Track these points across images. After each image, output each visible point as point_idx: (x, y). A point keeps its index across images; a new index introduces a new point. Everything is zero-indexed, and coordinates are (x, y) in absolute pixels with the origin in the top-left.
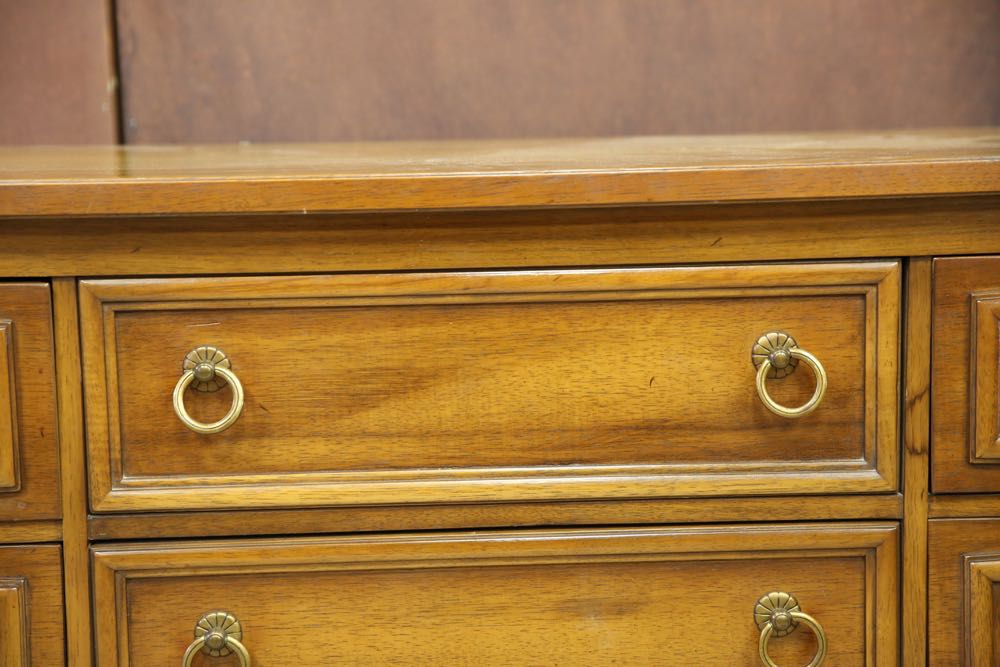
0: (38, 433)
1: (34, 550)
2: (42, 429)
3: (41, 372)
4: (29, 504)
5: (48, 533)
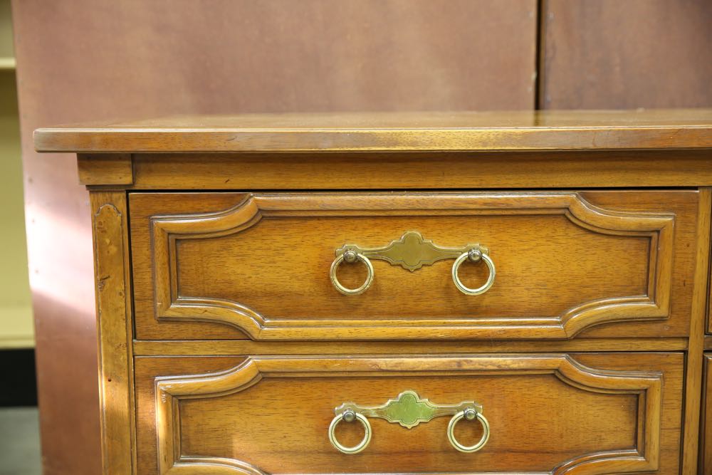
0: (682, 284)
1: (668, 355)
2: (684, 281)
3: (688, 246)
4: (671, 327)
5: (679, 345)
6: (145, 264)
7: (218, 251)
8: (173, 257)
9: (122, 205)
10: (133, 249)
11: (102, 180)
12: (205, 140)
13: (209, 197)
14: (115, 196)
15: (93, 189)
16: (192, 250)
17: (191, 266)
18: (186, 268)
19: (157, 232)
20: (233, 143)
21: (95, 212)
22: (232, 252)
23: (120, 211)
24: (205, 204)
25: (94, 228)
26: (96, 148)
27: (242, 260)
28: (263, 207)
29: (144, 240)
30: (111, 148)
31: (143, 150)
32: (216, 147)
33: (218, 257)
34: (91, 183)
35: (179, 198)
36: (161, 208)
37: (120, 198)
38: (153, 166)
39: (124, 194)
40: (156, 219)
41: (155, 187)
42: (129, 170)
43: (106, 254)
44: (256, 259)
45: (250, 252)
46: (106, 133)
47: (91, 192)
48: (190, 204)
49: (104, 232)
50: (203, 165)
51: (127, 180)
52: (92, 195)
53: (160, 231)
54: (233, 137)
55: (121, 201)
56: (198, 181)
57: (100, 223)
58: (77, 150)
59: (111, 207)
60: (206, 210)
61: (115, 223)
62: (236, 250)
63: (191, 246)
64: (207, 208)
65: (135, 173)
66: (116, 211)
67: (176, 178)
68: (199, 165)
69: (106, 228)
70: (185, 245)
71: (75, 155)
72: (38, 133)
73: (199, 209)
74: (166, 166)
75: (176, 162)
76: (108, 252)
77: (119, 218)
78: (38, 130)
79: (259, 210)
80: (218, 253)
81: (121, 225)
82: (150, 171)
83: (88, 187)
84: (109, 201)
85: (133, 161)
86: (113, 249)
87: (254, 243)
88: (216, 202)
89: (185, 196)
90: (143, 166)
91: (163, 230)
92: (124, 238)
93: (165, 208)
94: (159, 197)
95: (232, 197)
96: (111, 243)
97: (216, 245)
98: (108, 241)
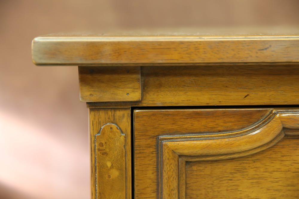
6: (150, 189)
7: (231, 173)
8: (183, 182)
9: (126, 124)
10: (135, 172)
11: (107, 96)
12: (233, 50)
13: (225, 114)
14: (119, 113)
15: (94, 106)
16: (203, 173)
17: (200, 190)
18: (194, 192)
19: (166, 155)
20: (266, 53)
21: (95, 132)
22: (247, 175)
23: (124, 130)
24: (220, 123)
25: (93, 151)
26: (106, 60)
27: (258, 183)
28: (289, 125)
29: (149, 162)
30: (124, 60)
31: (160, 62)
32: (247, 58)
33: (231, 180)
34: (94, 99)
35: (190, 116)
36: (170, 127)
37: (124, 116)
38: (163, 80)
39: (129, 112)
40: (165, 139)
41: (166, 103)
42: (138, 85)
43: (107, 178)
44: (272, 182)
45: (267, 174)
46: (119, 43)
47: (91, 110)
48: (204, 122)
49: (105, 154)
50: (220, 79)
51: (134, 96)
52: (93, 113)
53: (171, 154)
54: (267, 46)
55: (125, 120)
56: (214, 96)
57: (101, 145)
58: (79, 62)
59: (114, 126)
60: (220, 129)
61: (118, 144)
62: (251, 172)
63: (201, 168)
64: (222, 126)
65: (145, 88)
66: (119, 131)
67: (189, 93)
68: (215, 78)
69: (107, 150)
70: (195, 168)
71: (76, 68)
72: (38, 42)
73: (212, 128)
74: (178, 79)
75: (190, 75)
76: (109, 176)
77: (122, 138)
78: (37, 39)
79: (284, 129)
80: (231, 176)
81: (124, 146)
82: (160, 86)
83: (90, 104)
84: (112, 120)
85: (142, 75)
86: (115, 173)
87: (273, 165)
88: (233, 120)
89: (197, 113)
90: (152, 80)
91: (173, 152)
92: (127, 161)
93: (175, 127)
94: (168, 115)
95: (251, 113)
96: (112, 167)
97: (229, 167)
98: (109, 164)
